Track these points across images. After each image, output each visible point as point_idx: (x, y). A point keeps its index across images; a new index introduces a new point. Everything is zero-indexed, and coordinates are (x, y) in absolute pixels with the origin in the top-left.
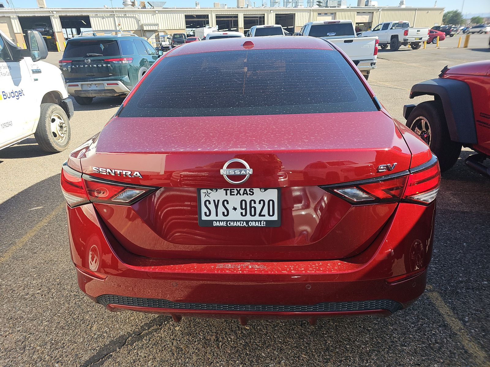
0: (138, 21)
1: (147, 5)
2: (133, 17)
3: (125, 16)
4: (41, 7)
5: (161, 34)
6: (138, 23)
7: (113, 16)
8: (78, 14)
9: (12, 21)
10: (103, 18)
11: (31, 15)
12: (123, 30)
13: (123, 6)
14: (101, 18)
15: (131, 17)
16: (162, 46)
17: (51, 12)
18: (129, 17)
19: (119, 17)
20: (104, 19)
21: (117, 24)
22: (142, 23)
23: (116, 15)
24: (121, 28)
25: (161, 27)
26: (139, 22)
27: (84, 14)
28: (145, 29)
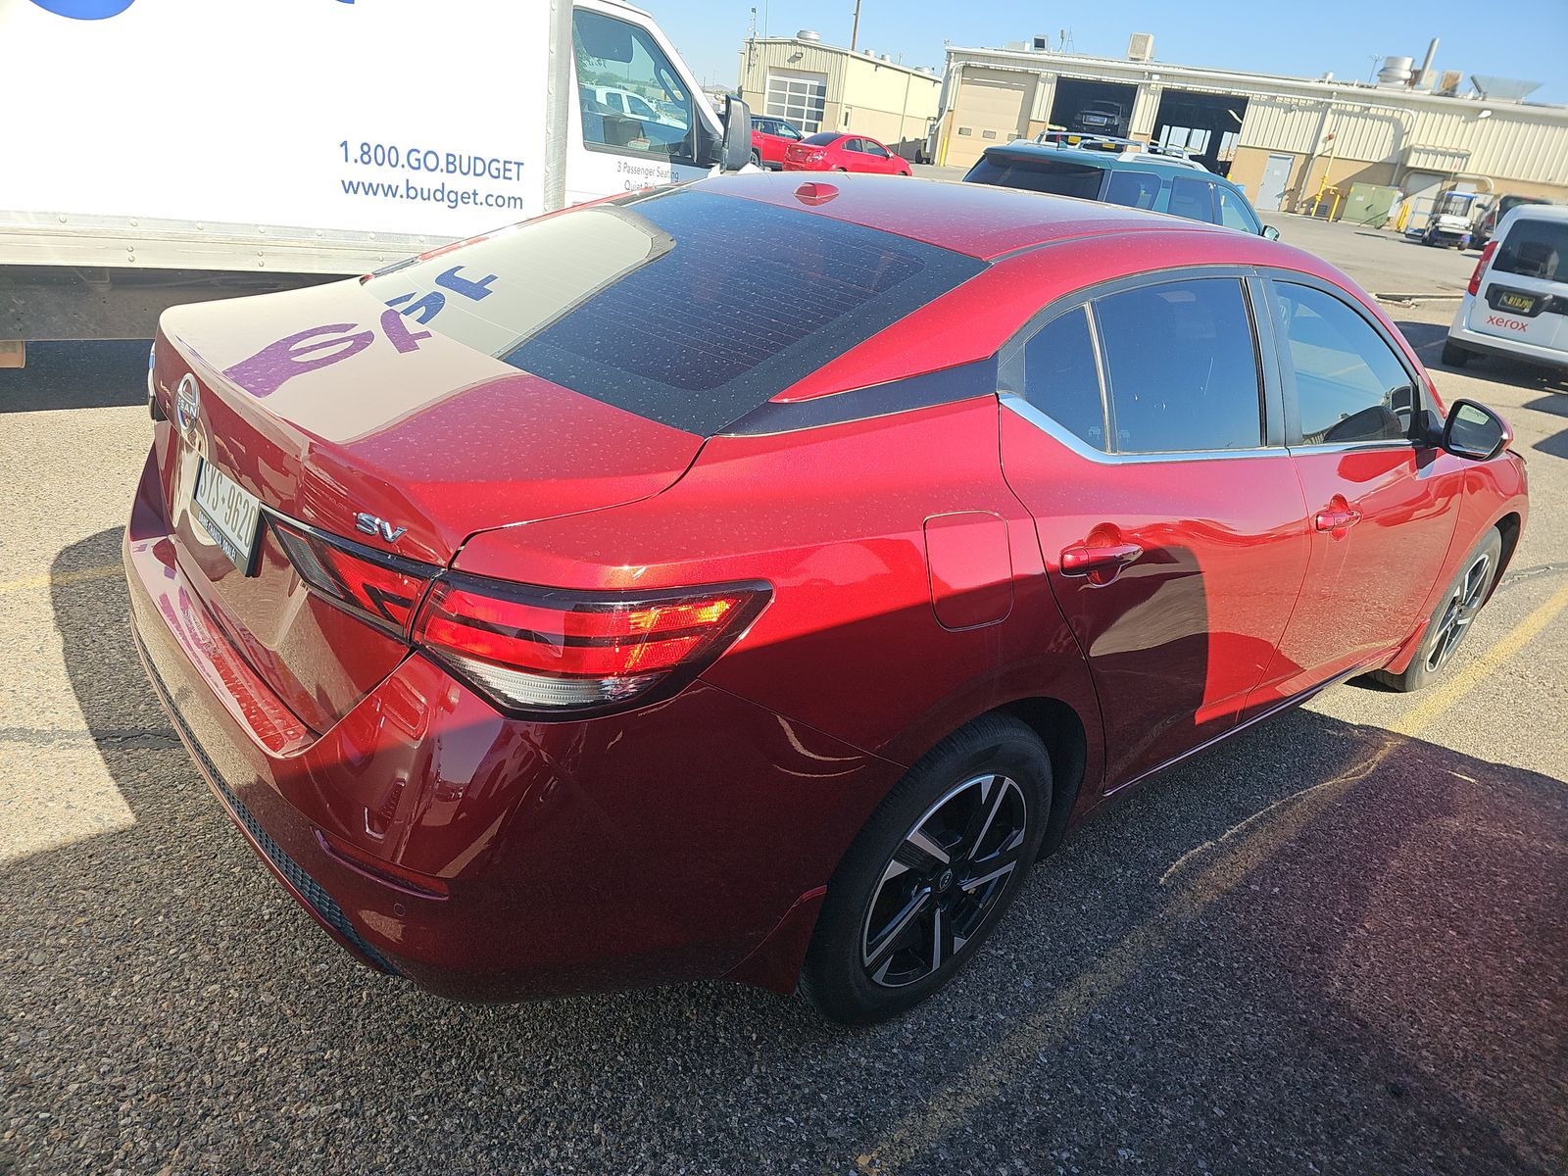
0: (1400, 133)
1: (1464, 84)
2: (1390, 120)
3: (1364, 114)
4: (1132, 59)
5: (1464, 190)
6: (1398, 139)
7: (1323, 109)
8: (1220, 90)
9: (1040, 85)
10: (1289, 109)
11: (1091, 77)
12: (1335, 154)
13: (1376, 80)
14: (1282, 110)
15: (1381, 119)
16: (1438, 227)
17: (1146, 74)
18: (1374, 118)
19: (1341, 113)
20: (1290, 115)
21: (1324, 134)
22: (1413, 141)
23: (1334, 107)
24: (1332, 149)
25: (1473, 168)
26: (1405, 137)
27: (1236, 92)
28: (1411, 164)
